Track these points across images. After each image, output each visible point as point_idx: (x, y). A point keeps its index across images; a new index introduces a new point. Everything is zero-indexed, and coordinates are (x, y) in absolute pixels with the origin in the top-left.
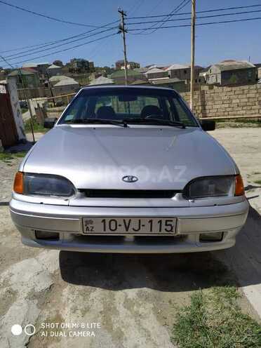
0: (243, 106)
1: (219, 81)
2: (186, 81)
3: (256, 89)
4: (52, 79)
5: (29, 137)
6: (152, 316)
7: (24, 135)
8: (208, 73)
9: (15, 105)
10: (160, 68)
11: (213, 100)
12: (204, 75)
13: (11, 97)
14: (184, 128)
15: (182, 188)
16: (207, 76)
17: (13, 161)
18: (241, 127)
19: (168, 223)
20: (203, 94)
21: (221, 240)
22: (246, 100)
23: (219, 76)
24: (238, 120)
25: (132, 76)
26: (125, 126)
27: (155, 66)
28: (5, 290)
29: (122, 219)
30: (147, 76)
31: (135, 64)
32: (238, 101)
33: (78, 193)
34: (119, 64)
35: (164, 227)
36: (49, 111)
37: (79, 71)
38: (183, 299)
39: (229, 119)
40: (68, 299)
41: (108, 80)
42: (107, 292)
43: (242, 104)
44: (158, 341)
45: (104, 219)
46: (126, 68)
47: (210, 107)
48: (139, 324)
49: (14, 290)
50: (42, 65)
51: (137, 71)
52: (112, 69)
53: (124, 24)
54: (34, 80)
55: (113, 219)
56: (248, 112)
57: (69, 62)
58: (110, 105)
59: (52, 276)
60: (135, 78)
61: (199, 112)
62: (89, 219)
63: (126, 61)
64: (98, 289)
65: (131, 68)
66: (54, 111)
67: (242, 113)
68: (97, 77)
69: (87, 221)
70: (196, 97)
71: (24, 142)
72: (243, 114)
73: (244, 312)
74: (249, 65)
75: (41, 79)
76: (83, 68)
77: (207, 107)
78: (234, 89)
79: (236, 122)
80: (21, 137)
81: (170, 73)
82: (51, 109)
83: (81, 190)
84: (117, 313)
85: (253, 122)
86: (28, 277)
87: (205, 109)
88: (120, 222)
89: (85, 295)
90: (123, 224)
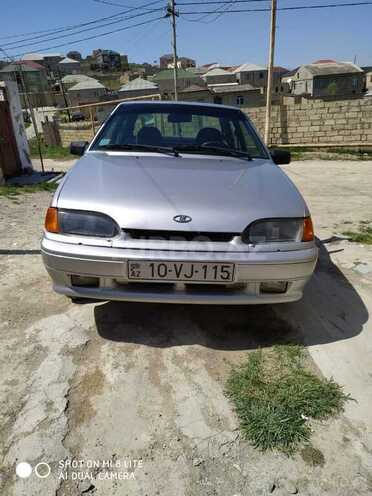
0: (339, 131)
1: (310, 91)
2: (262, 89)
3: (359, 106)
4: (67, 79)
5: (36, 164)
6: (204, 372)
7: (29, 162)
8: (295, 78)
9: (17, 118)
10: (226, 69)
11: (298, 121)
12: (289, 80)
13: (11, 107)
14: (250, 160)
15: (241, 230)
16: (293, 82)
17: (20, 198)
18: (335, 159)
19: (225, 269)
20: (284, 110)
21: (285, 292)
22: (344, 122)
23: (311, 83)
24: (331, 150)
25: (183, 79)
26: (177, 155)
27: (218, 66)
28: (33, 345)
29: (173, 264)
30: (205, 79)
31: (188, 61)
32: (332, 122)
33: (122, 233)
34: (165, 61)
35: (219, 273)
36: (63, 128)
37: (106, 68)
38: (240, 357)
39: (319, 147)
40: (108, 355)
41: (149, 85)
42: (153, 349)
43: (338, 127)
44: (210, 394)
45: (152, 263)
46: (176, 67)
47: (294, 130)
48: (190, 379)
49: (44, 346)
50: (51, 58)
51: (190, 72)
52: (155, 67)
53: (174, 4)
54: (39, 80)
55: (162, 263)
56: (346, 139)
57: (91, 54)
58: (152, 121)
59: (88, 333)
60: (189, 83)
61: (278, 135)
62: (134, 263)
63: (177, 57)
64: (142, 346)
65: (183, 67)
66: (70, 128)
67: (337, 139)
68: (132, 78)
69: (133, 265)
70: (274, 114)
71: (29, 171)
72: (338, 142)
73: (306, 370)
74: (354, 68)
75: (49, 78)
76: (111, 65)
77: (289, 130)
78: (328, 104)
79: (328, 152)
80: (25, 164)
81: (239, 76)
82: (65, 125)
83: (126, 230)
84: (165, 369)
85: (353, 153)
86: (59, 332)
87: (286, 132)
88: (170, 267)
89: (128, 352)
90: (173, 269)
